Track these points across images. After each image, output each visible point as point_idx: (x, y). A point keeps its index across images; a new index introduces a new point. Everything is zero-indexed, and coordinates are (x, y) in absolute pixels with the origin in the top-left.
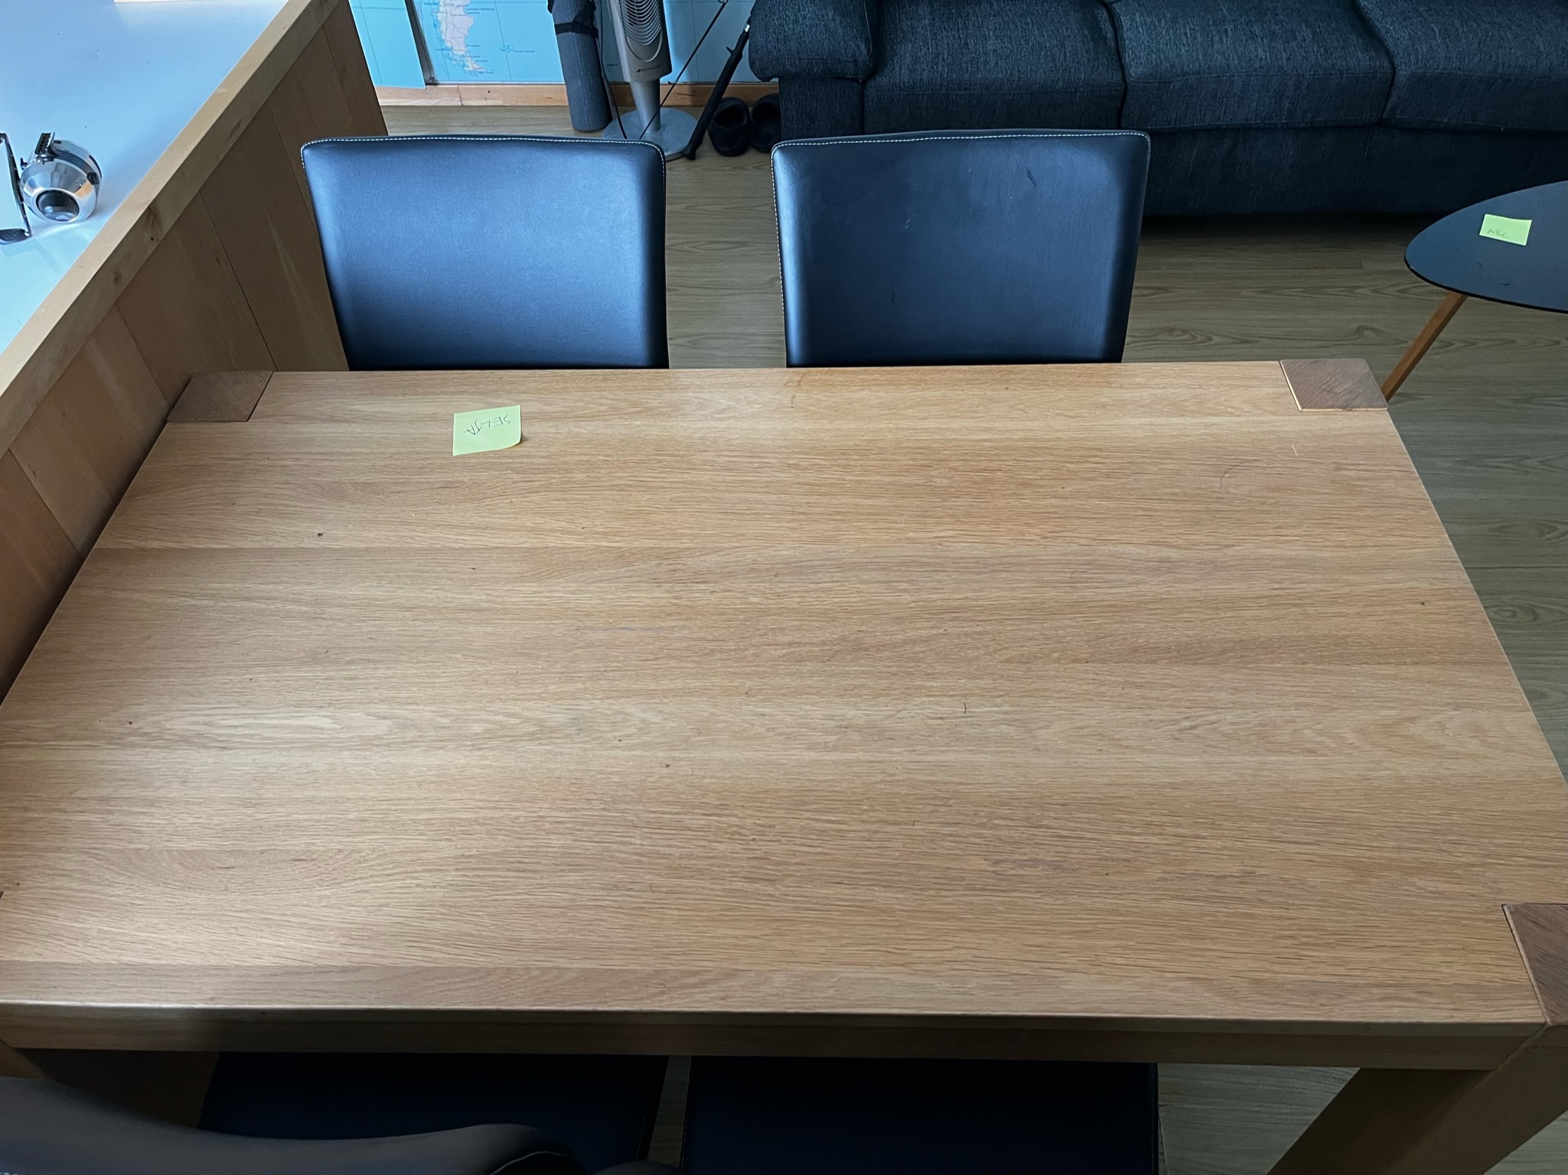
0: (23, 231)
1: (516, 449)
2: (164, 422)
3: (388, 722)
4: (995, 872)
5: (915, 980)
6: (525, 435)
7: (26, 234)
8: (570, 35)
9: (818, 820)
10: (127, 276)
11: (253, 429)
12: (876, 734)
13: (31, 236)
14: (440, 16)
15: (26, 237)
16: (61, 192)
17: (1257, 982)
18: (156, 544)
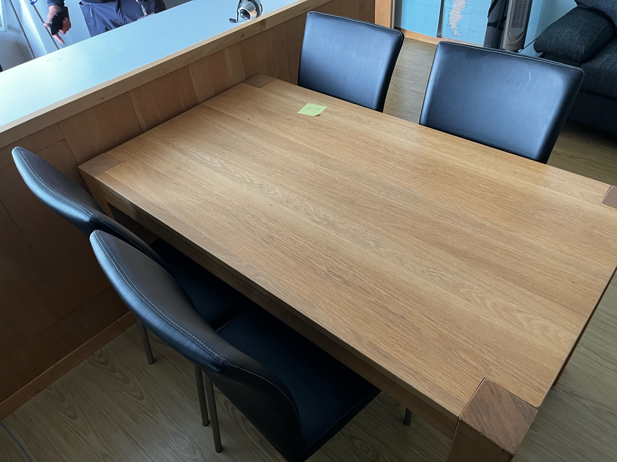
0: (236, 20)
1: (315, 117)
2: (242, 82)
3: (221, 165)
4: (326, 273)
5: (277, 284)
6: (321, 115)
7: (236, 21)
8: (491, 27)
9: (294, 236)
10: (246, 37)
11: (260, 90)
12: (332, 225)
13: (237, 22)
14: (451, 13)
15: (236, 22)
16: (246, 11)
17: (371, 343)
18: (214, 108)
